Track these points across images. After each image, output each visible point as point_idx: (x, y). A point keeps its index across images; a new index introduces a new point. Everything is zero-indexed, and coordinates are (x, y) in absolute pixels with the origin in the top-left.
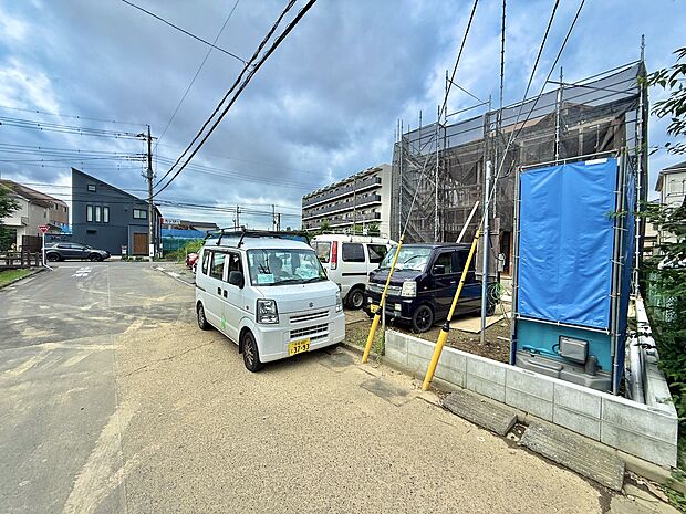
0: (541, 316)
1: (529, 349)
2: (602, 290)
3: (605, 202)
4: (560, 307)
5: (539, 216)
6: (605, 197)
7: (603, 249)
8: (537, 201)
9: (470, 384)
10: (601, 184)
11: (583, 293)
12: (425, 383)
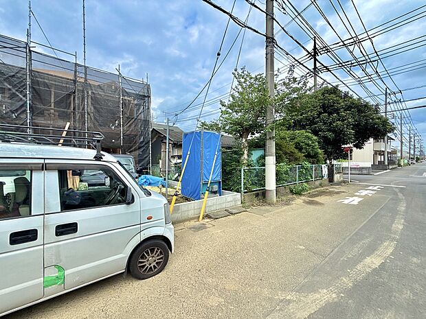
2: (219, 170)
12: (201, 217)
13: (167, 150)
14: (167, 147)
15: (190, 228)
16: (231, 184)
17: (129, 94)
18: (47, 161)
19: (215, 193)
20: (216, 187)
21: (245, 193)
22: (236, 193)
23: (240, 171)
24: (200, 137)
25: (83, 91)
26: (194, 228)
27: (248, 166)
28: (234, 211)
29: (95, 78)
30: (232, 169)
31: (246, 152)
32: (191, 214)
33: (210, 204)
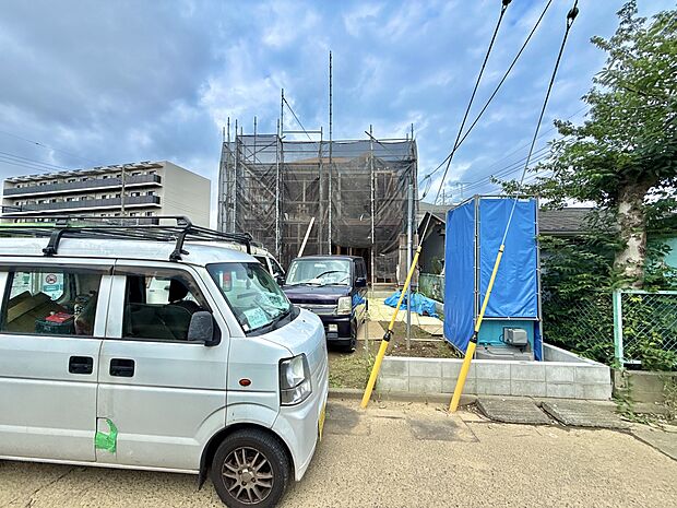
0: (495, 315)
1: (483, 344)
2: (532, 291)
3: (531, 229)
4: (508, 306)
5: (493, 235)
6: (530, 226)
7: (531, 260)
8: (491, 224)
9: (480, 389)
10: (527, 217)
11: (522, 293)
12: (454, 404)
13: (409, 245)
14: (409, 241)
15: (413, 424)
16: (577, 331)
17: (382, 165)
18: (119, 263)
19: (522, 348)
20: (521, 335)
21: (628, 366)
22: (590, 362)
23: (609, 299)
24: (472, 213)
25: (327, 175)
26: (421, 426)
27: (646, 284)
28: (570, 416)
29: (341, 154)
30: (583, 292)
31: (634, 243)
32: (434, 386)
33: (489, 374)
